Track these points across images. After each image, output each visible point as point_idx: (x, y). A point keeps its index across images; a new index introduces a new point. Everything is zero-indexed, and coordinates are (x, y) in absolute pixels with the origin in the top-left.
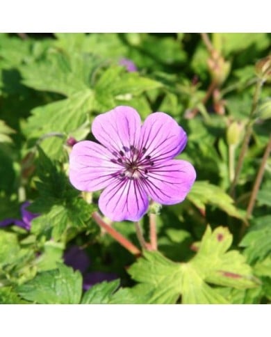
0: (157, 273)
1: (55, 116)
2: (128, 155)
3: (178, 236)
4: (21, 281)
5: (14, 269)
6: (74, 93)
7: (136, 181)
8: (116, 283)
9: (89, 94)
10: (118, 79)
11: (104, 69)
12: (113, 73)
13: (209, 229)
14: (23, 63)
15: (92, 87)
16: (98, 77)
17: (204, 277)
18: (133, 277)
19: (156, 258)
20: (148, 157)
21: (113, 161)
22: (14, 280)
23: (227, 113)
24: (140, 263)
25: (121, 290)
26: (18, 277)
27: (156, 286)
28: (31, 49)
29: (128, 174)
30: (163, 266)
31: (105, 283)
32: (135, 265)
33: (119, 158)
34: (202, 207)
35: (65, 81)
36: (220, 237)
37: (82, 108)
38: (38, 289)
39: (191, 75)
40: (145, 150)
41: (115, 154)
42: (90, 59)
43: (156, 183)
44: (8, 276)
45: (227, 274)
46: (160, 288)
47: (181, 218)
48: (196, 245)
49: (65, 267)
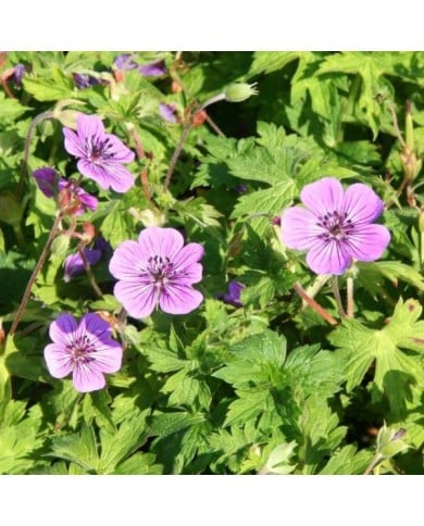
0: (354, 339)
1: (259, 204)
2: (331, 219)
3: (372, 316)
4: (232, 341)
5: (225, 332)
6: (277, 182)
7: (338, 242)
8: (316, 346)
9: (291, 182)
10: (318, 168)
11: (303, 162)
12: (313, 163)
13: (401, 299)
14: (228, 157)
15: (294, 177)
16: (298, 170)
17: (396, 343)
18: (332, 343)
19: (353, 325)
20: (349, 221)
21: (319, 225)
22: (225, 340)
23: (419, 204)
24: (338, 330)
25: (322, 351)
26: (229, 337)
27: (353, 350)
28: (236, 145)
29: (331, 236)
30: (360, 333)
31: (307, 346)
32: (334, 332)
33: (324, 222)
34: (395, 280)
35: (269, 172)
36: (411, 308)
37: (284, 195)
38: (248, 349)
39: (384, 173)
40: (346, 215)
41: (320, 218)
42: (291, 152)
43: (356, 244)
44: (220, 338)
45: (417, 340)
46: (356, 352)
47: (376, 299)
48: (389, 319)
49: (271, 332)
